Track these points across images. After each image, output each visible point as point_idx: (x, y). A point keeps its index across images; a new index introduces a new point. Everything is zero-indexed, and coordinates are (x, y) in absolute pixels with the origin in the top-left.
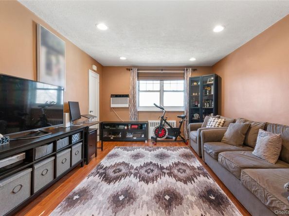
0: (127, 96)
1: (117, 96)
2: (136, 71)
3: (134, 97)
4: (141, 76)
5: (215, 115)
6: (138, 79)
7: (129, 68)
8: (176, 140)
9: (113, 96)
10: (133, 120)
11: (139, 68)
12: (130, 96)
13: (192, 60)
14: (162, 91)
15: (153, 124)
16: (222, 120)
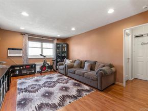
0: (21, 49)
1: (13, 49)
2: (27, 36)
3: (26, 50)
4: (30, 39)
5: (67, 59)
6: (29, 41)
7: (23, 34)
8: (51, 71)
9: (9, 49)
10: (25, 63)
11: (29, 35)
12: (23, 50)
13: (59, 36)
14: (42, 48)
15: (38, 65)
16: (71, 61)
